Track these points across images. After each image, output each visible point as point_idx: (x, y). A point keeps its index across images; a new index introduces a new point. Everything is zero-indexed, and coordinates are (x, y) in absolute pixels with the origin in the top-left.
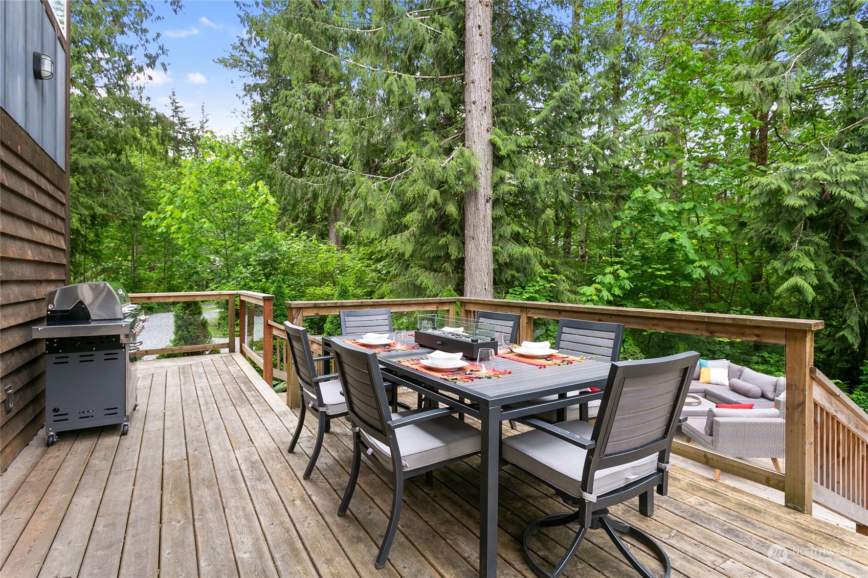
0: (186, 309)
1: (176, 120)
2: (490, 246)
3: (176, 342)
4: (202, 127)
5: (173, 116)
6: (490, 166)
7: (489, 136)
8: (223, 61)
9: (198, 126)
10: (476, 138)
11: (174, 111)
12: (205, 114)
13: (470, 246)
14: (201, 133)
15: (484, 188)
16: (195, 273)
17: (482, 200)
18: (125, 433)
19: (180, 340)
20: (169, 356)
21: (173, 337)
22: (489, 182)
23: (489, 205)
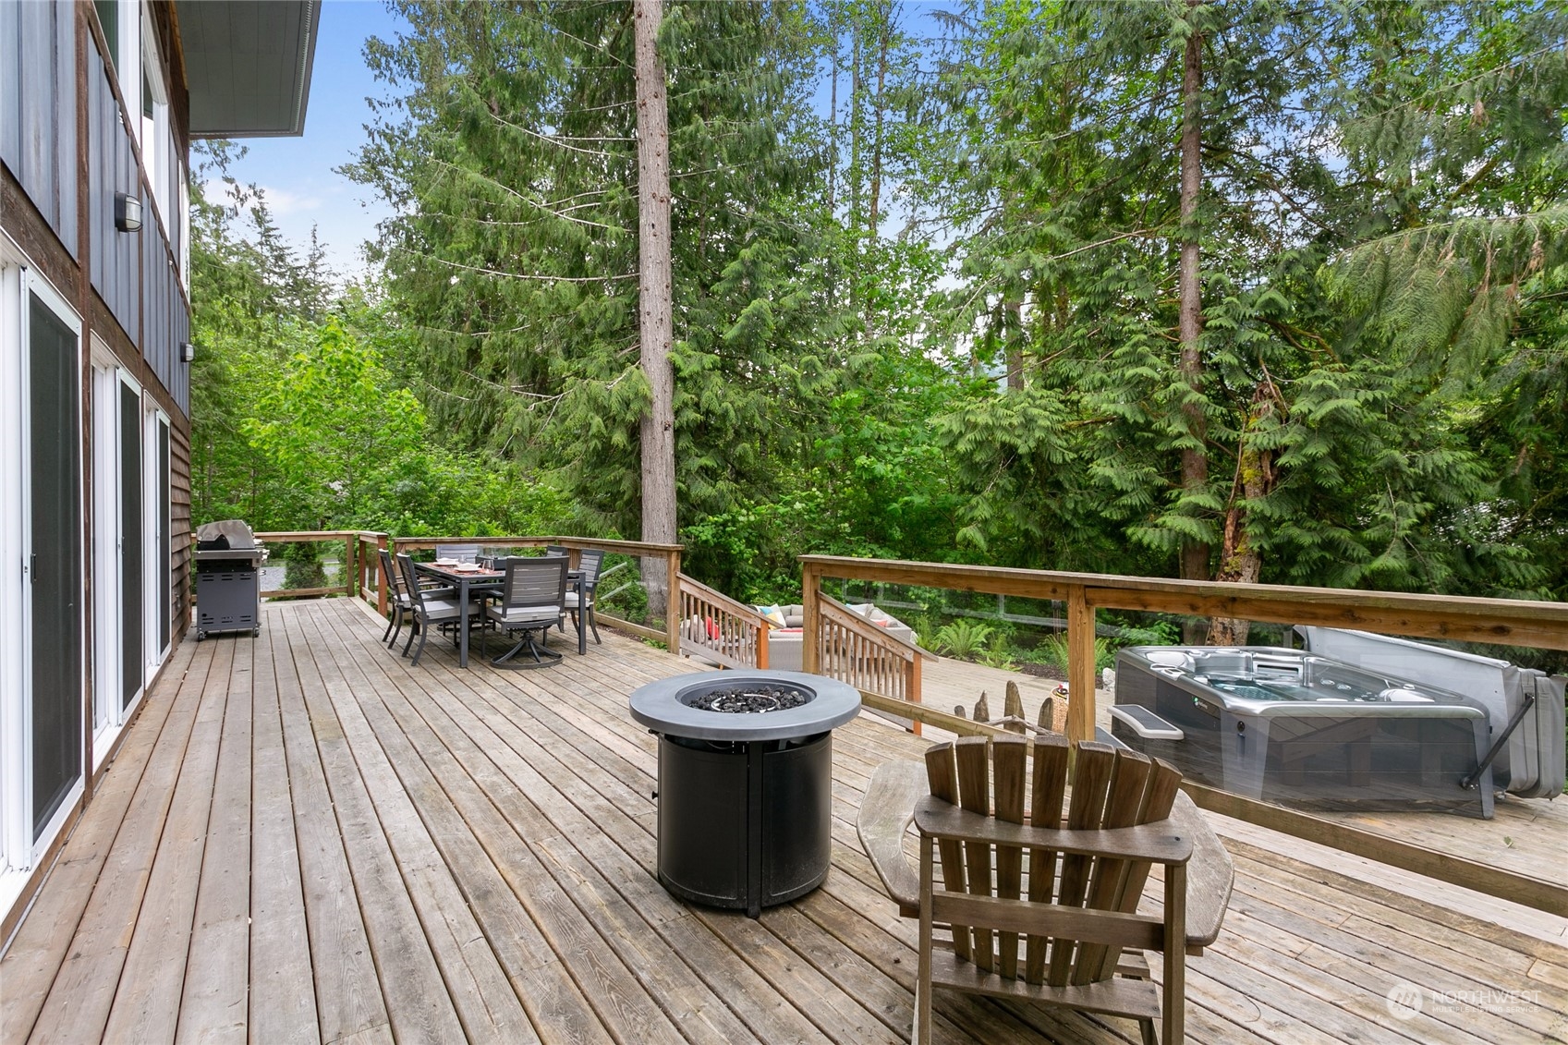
0: (299, 549)
1: (265, 251)
2: (671, 481)
3: (287, 585)
4: (313, 265)
5: (261, 244)
6: (669, 388)
7: (667, 354)
8: (348, 171)
9: (305, 262)
10: (651, 355)
11: (263, 235)
12: (318, 244)
13: (647, 481)
14: (311, 275)
15: (661, 413)
16: (304, 507)
17: (659, 429)
18: (257, 636)
19: (292, 583)
20: (281, 599)
21: (284, 581)
22: (668, 406)
23: (669, 435)
